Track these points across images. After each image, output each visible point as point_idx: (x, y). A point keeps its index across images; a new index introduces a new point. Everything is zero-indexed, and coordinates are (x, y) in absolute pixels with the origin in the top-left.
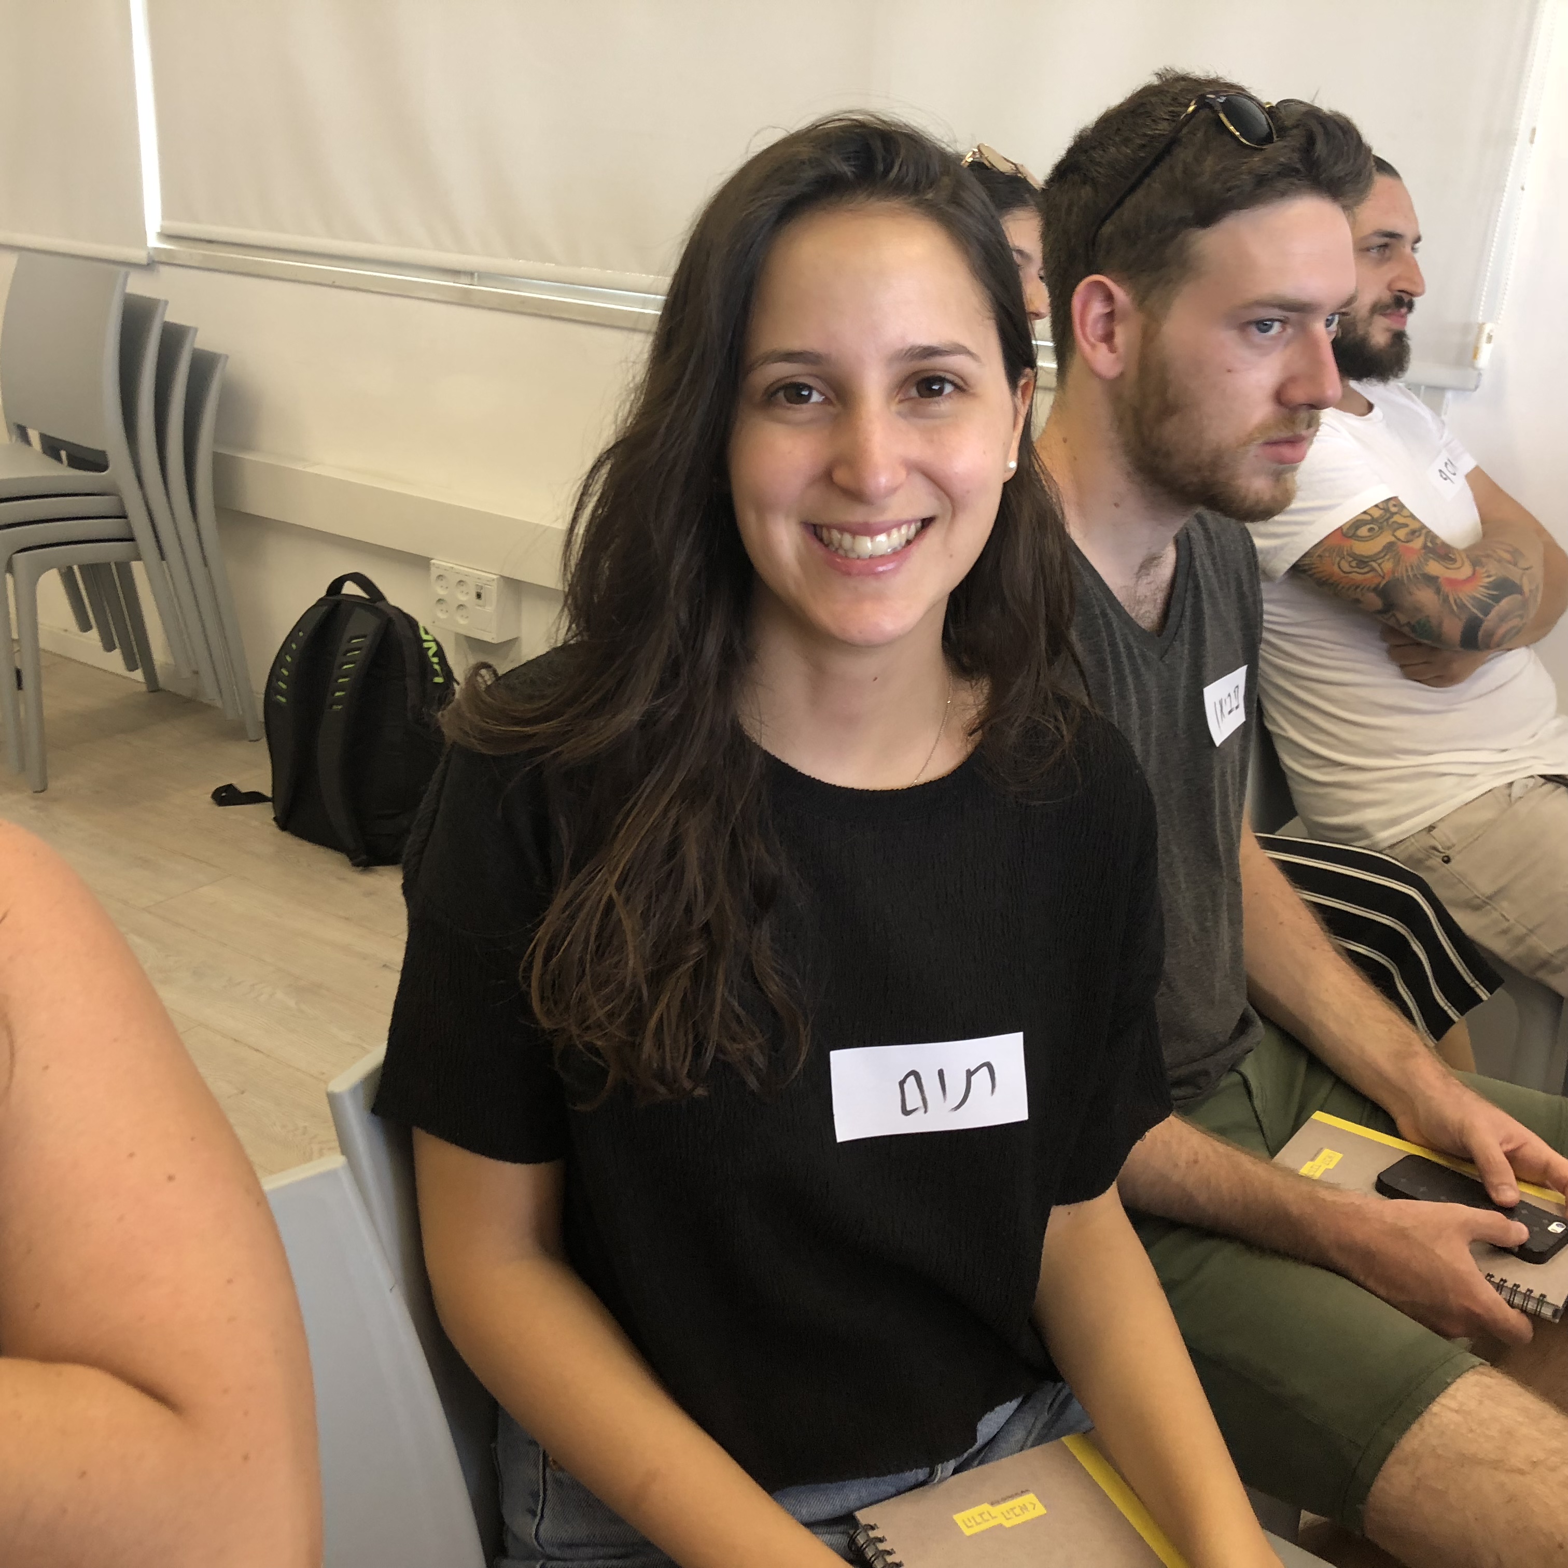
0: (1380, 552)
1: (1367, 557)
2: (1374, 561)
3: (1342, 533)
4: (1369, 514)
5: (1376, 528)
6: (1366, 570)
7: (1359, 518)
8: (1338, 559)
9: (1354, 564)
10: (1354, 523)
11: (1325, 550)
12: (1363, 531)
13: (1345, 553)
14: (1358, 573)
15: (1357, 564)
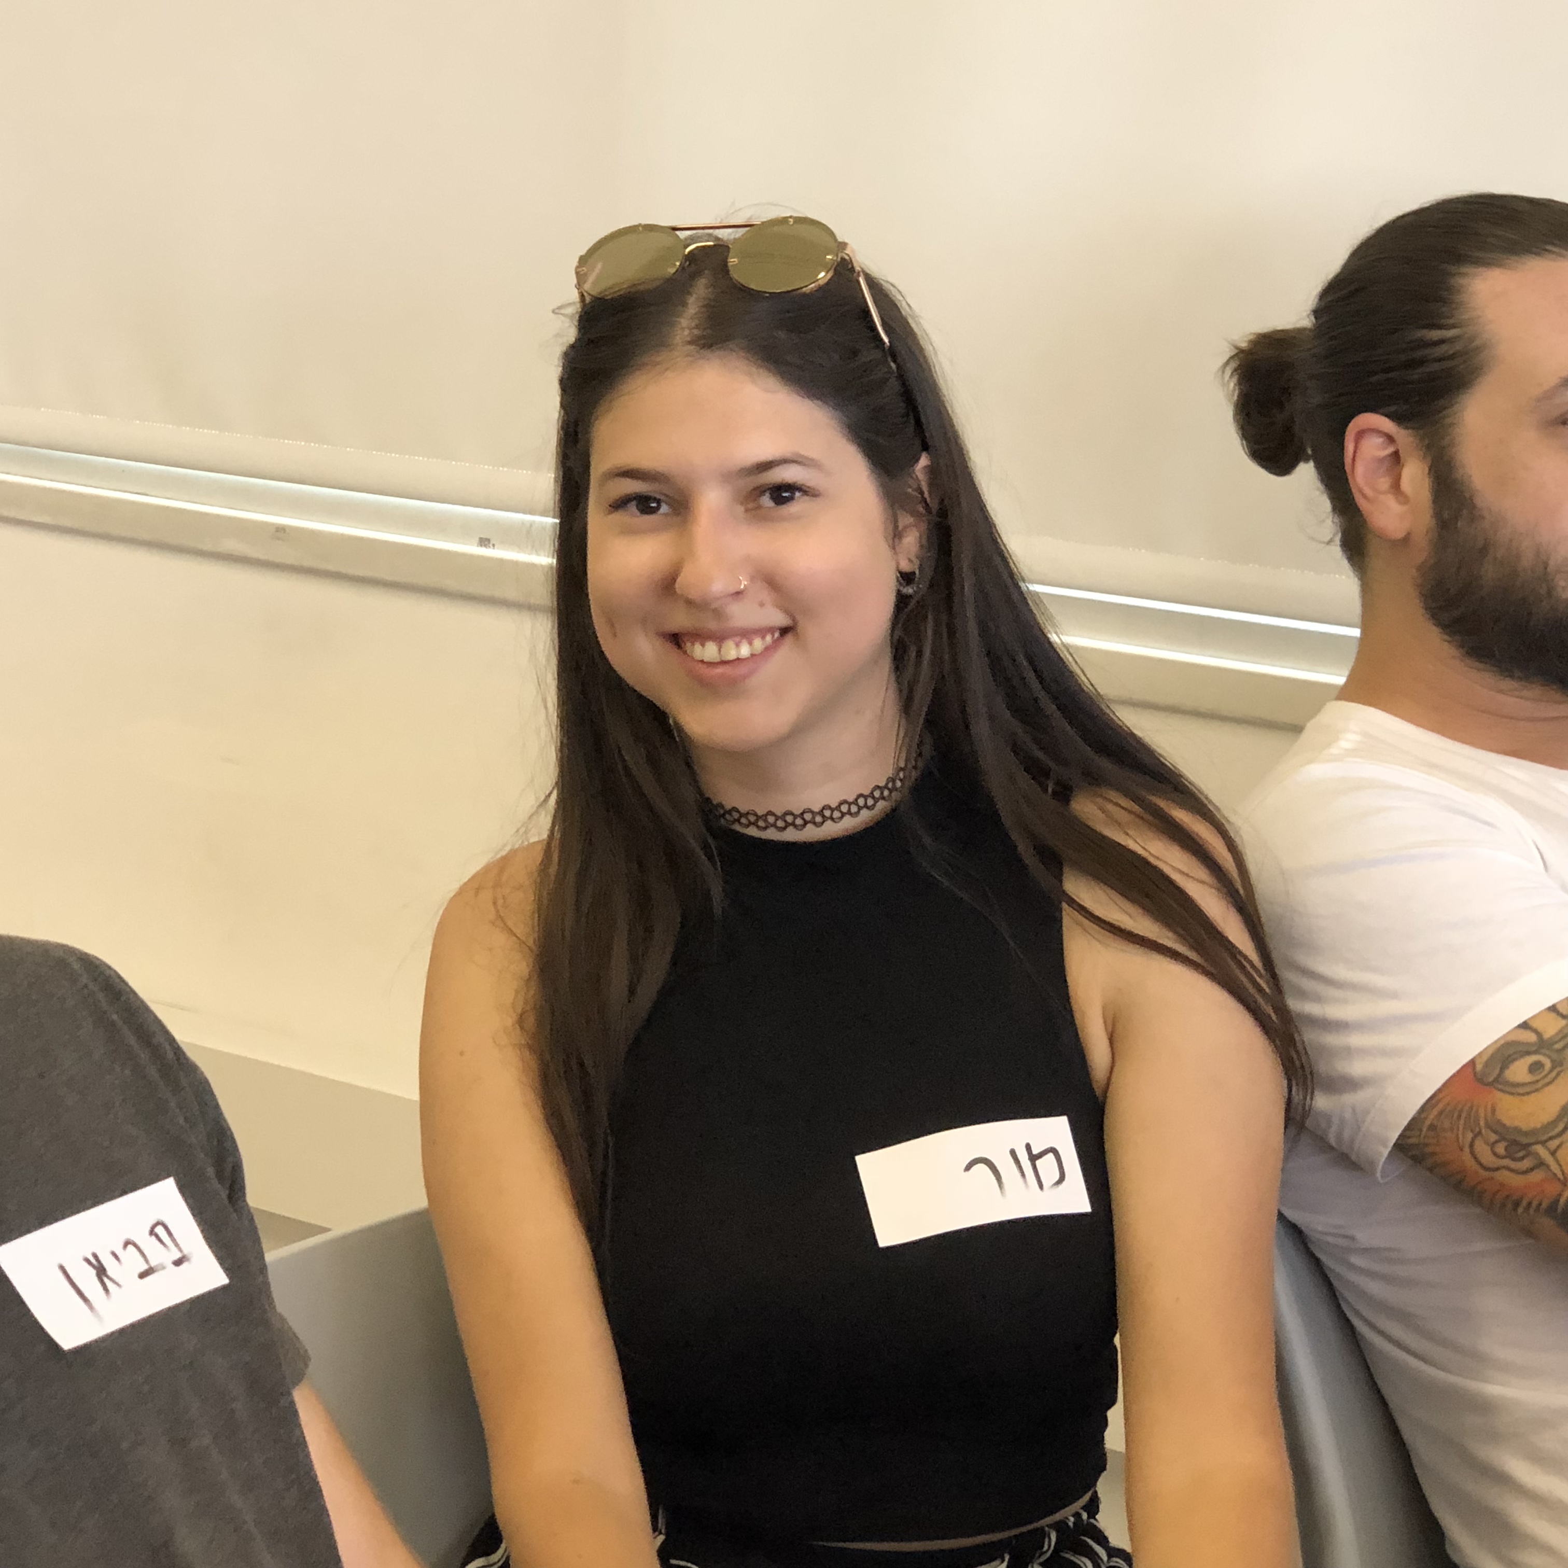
0: (1554, 1123)
1: (1526, 1134)
2: (1543, 1143)
3: (1475, 1074)
4: (1535, 1031)
5: (1548, 1064)
6: (1526, 1164)
7: (1512, 1038)
8: (1470, 1135)
9: (1501, 1149)
10: (1499, 1050)
11: (1441, 1113)
12: (1519, 1071)
13: (1482, 1123)
14: (1512, 1170)
15: (1506, 1149)
